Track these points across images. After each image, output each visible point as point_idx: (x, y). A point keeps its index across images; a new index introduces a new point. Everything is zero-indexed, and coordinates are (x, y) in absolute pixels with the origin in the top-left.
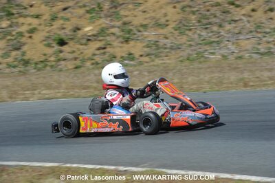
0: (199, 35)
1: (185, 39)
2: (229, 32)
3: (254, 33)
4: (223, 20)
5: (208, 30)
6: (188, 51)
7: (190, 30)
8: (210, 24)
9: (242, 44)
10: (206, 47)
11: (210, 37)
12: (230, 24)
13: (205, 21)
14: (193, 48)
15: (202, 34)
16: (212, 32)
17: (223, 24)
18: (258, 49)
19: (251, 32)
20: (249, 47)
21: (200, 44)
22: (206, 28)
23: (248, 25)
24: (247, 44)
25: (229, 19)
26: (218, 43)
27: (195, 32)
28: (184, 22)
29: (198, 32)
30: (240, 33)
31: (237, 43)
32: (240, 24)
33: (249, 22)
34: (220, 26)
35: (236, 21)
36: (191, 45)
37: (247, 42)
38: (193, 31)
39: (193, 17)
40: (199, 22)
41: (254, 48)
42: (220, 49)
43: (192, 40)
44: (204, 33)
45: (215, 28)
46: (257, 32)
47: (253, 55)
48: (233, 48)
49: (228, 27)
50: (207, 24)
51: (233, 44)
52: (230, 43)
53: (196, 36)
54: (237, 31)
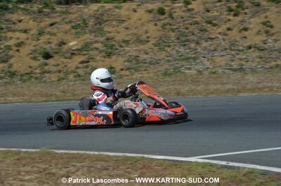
0: (177, 51)
1: (163, 54)
2: (205, 49)
3: (228, 51)
4: (200, 38)
5: (186, 47)
6: (166, 66)
7: (169, 46)
8: (188, 41)
9: (217, 61)
10: (184, 63)
11: (188, 53)
12: (206, 41)
13: (183, 39)
14: (171, 63)
15: (180, 50)
16: (189, 49)
17: (200, 42)
18: (231, 66)
19: (226, 49)
20: (223, 63)
21: (178, 59)
22: (185, 45)
23: (223, 43)
24: (221, 60)
25: (206, 37)
26: (194, 59)
27: (174, 49)
28: (163, 39)
29: (177, 48)
30: (215, 50)
31: (212, 59)
32: (216, 42)
33: (224, 40)
34: (197, 43)
35: (212, 39)
36: (169, 61)
37: (221, 58)
38: (172, 47)
39: (173, 34)
40: (178, 39)
41: (227, 64)
42: (196, 65)
43: (171, 56)
44: (182, 50)
45: (192, 45)
46: (231, 50)
47: (226, 71)
48: (207, 64)
49: (205, 44)
50: (185, 41)
51: (208, 60)
52: (206, 60)
53: (174, 52)
54: (212, 48)
